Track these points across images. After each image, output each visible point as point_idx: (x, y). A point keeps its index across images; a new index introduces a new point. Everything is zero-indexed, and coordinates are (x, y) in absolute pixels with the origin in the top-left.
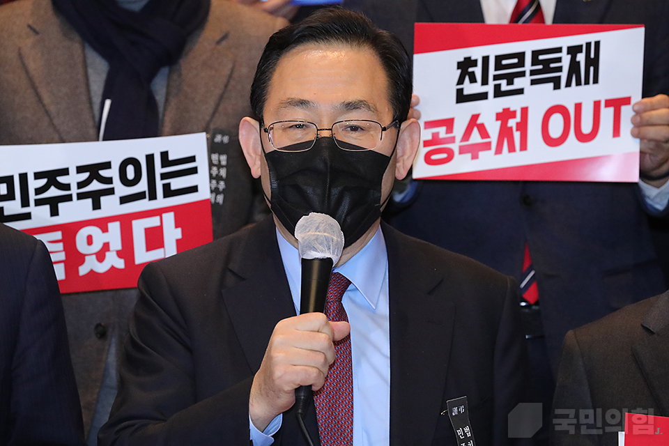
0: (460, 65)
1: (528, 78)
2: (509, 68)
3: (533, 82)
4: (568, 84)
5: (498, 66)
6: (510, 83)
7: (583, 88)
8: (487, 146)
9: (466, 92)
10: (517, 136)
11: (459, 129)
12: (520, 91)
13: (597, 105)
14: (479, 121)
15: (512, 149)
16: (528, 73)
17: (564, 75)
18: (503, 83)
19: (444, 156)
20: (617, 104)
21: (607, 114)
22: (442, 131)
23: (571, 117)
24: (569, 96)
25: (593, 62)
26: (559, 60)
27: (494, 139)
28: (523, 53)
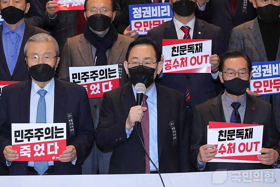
0: (172, 48)
1: (187, 51)
2: (183, 49)
3: (188, 52)
4: (196, 52)
5: (181, 48)
6: (183, 52)
7: (199, 53)
8: (179, 66)
9: (174, 54)
10: (185, 63)
11: (172, 62)
12: (185, 54)
13: (202, 56)
14: (177, 60)
15: (184, 66)
17: (195, 50)
19: (169, 68)
20: (206, 56)
21: (204, 58)
22: (169, 63)
23: (196, 59)
24: (196, 55)
25: (201, 47)
26: (194, 47)
27: (180, 64)
28: (186, 46)
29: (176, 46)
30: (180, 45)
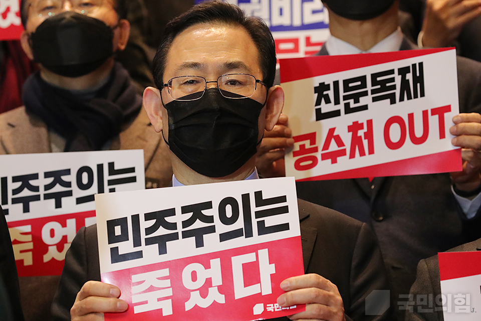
0: (316, 90)
1: (370, 97)
2: (355, 89)
3: (374, 100)
4: (402, 99)
5: (346, 89)
6: (357, 101)
7: (413, 101)
8: (342, 153)
9: (323, 111)
10: (365, 143)
11: (320, 142)
12: (365, 108)
13: (425, 113)
14: (335, 134)
15: (362, 154)
16: (369, 93)
17: (397, 92)
18: (351, 101)
19: (310, 162)
20: (440, 112)
21: (434, 120)
22: (307, 144)
23: (406, 125)
24: (403, 108)
25: (419, 80)
26: (393, 80)
27: (348, 147)
28: (365, 77)
29: (328, 79)
30: (341, 76)
